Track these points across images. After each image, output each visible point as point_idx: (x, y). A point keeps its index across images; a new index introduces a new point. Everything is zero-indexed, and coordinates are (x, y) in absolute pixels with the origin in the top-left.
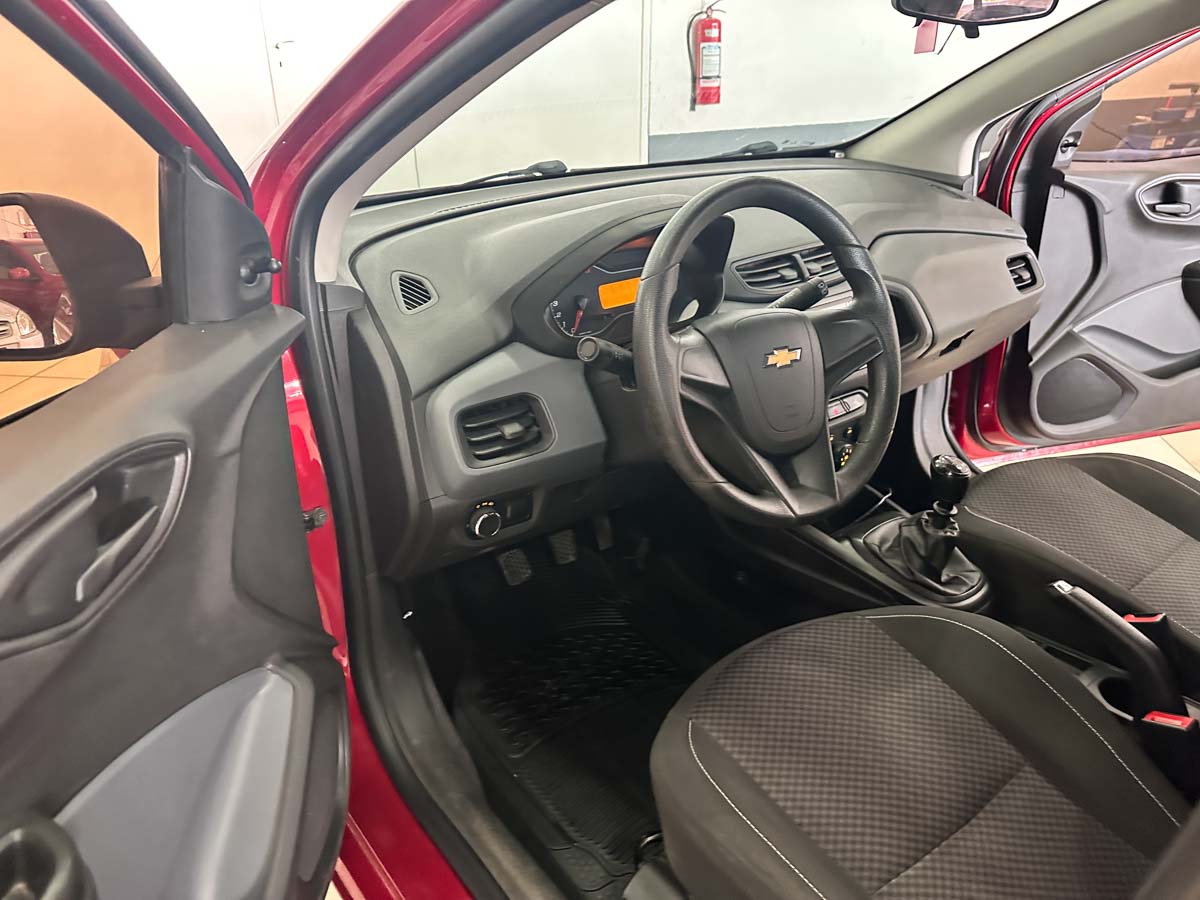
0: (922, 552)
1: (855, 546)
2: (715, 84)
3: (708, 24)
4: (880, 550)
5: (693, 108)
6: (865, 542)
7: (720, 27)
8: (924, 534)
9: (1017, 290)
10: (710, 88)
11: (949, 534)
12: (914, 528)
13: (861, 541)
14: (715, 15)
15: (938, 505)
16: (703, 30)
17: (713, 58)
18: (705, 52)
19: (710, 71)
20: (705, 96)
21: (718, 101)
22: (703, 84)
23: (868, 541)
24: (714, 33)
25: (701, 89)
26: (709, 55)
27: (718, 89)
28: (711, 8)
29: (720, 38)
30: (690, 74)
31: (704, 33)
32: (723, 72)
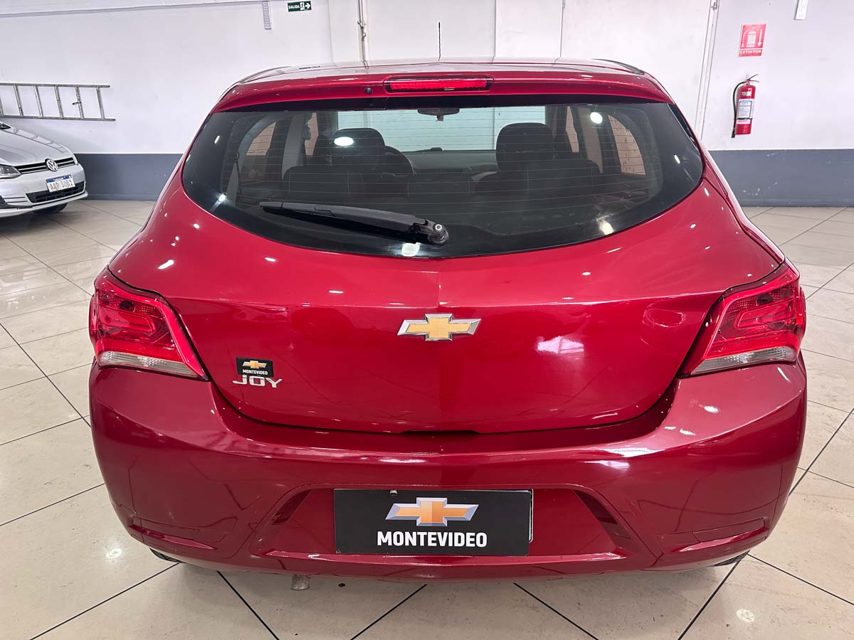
2: (748, 122)
5: (733, 136)
10: (743, 125)
14: (751, 84)
16: (745, 91)
17: (746, 108)
18: (741, 104)
19: (743, 115)
20: (741, 129)
21: (749, 133)
22: (738, 122)
24: (749, 94)
25: (739, 125)
26: (745, 106)
27: (750, 126)
28: (749, 80)
29: (753, 96)
30: (733, 117)
31: (744, 93)
32: (754, 116)
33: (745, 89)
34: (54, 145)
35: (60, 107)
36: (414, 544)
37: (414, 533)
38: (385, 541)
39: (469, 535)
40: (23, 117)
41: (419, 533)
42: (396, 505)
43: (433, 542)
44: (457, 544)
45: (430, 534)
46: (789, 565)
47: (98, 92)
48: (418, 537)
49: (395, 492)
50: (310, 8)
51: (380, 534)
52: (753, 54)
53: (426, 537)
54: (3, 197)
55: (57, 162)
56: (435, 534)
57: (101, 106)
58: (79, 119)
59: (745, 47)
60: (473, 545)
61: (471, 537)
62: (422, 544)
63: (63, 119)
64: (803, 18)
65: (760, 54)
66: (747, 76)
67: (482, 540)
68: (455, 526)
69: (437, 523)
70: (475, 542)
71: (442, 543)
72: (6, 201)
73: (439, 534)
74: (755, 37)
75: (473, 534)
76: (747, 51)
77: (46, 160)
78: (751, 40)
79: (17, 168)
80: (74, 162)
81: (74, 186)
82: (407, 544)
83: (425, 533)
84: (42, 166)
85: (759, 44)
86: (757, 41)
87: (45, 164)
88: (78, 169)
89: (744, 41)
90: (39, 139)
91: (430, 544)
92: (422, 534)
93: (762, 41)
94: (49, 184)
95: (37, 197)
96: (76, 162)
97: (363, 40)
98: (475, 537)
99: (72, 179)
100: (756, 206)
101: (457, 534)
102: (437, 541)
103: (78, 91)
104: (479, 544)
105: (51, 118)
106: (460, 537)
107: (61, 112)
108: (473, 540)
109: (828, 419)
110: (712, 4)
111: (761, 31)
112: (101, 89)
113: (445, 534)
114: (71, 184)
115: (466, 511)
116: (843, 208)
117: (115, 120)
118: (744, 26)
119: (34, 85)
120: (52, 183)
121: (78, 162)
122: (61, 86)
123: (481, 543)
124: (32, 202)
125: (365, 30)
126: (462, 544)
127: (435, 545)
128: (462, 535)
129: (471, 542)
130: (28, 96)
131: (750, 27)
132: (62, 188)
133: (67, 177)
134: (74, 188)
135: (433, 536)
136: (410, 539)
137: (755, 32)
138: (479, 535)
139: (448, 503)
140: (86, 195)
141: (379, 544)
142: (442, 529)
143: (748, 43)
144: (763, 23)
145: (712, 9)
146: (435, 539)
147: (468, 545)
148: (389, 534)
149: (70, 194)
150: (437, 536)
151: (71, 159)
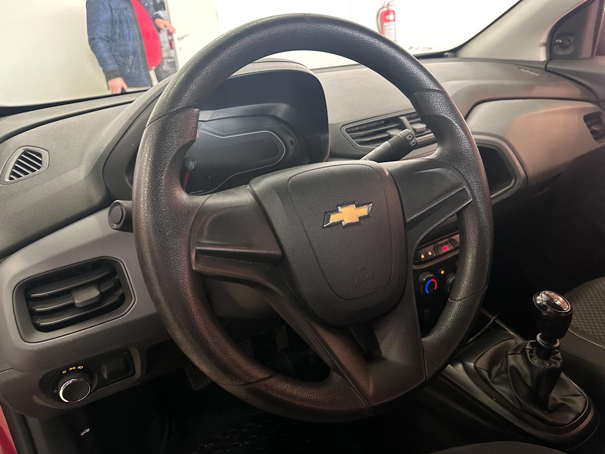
0: (529, 382)
1: (466, 369)
3: (387, 13)
4: (490, 375)
6: (475, 367)
7: (394, 14)
8: (530, 365)
9: (593, 140)
11: (553, 365)
12: (519, 357)
13: (472, 365)
15: (541, 337)
23: (478, 365)
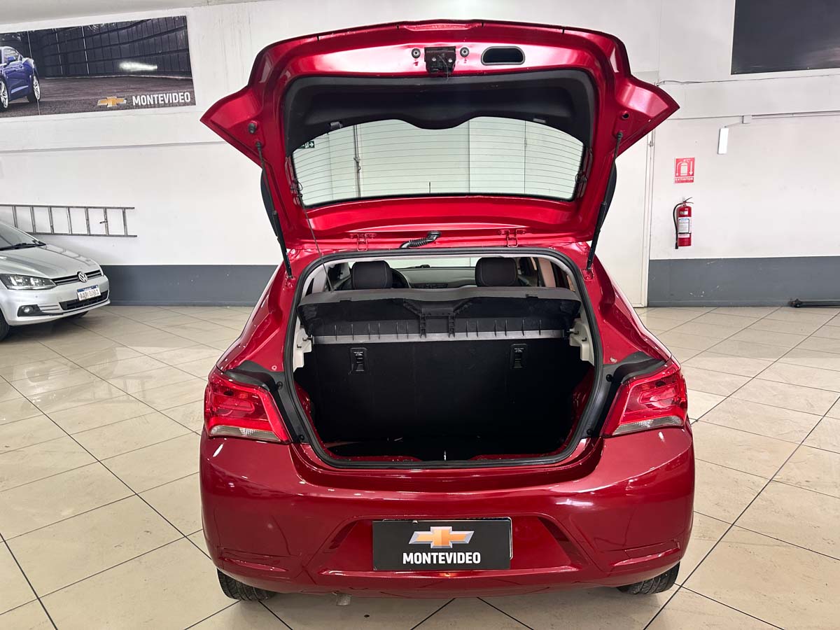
2: (688, 236)
5: (677, 248)
10: (684, 238)
14: (687, 205)
16: (682, 211)
17: (685, 224)
18: (680, 221)
19: (683, 230)
20: (683, 242)
21: (689, 245)
22: (679, 236)
24: (686, 213)
25: (680, 239)
26: (684, 222)
27: (690, 239)
28: (685, 202)
29: (690, 215)
30: (675, 232)
31: (682, 213)
32: (692, 231)
33: (682, 209)
34: (81, 258)
35: (88, 226)
36: (429, 562)
37: (429, 554)
38: (408, 561)
39: (468, 554)
40: (53, 234)
41: (432, 554)
42: (416, 533)
43: (442, 560)
44: (459, 562)
45: (441, 554)
46: (715, 593)
47: (124, 213)
48: (432, 557)
49: (416, 522)
50: (314, 147)
51: (405, 555)
52: (687, 181)
53: (437, 557)
54: (39, 306)
55: (87, 274)
56: (443, 554)
57: (125, 225)
58: (105, 236)
59: (679, 176)
60: (471, 562)
61: (470, 556)
62: (435, 562)
63: (90, 235)
64: (724, 153)
65: (692, 181)
66: (683, 198)
67: (476, 558)
68: (458, 548)
69: (446, 546)
70: (472, 560)
71: (449, 562)
72: (41, 309)
73: (447, 554)
74: (686, 167)
75: (471, 554)
76: (681, 178)
77: (78, 273)
78: (684, 170)
79: (53, 280)
80: (100, 274)
81: (100, 294)
82: (424, 562)
83: (437, 554)
84: (75, 278)
85: (691, 173)
86: (689, 171)
87: (77, 276)
88: (104, 279)
89: (678, 170)
90: (67, 253)
91: (440, 562)
92: (435, 554)
93: (693, 171)
94: (79, 294)
95: (68, 305)
96: (102, 274)
97: (358, 172)
98: (472, 556)
99: (98, 289)
100: (703, 306)
101: (459, 554)
102: (446, 560)
103: (105, 212)
104: (475, 562)
105: (79, 235)
106: (461, 556)
107: (89, 230)
108: (471, 558)
109: (752, 484)
110: (649, 142)
111: (692, 162)
112: (126, 210)
113: (451, 554)
114: (97, 293)
115: (465, 536)
116: (777, 308)
117: (136, 236)
118: (677, 160)
119: (66, 207)
120: (82, 293)
121: (104, 274)
122: (91, 207)
123: (477, 560)
124: (64, 309)
125: (360, 165)
126: (463, 562)
127: (444, 562)
128: (463, 554)
129: (470, 560)
130: (60, 216)
131: (682, 160)
132: (90, 297)
133: (95, 287)
134: (99, 297)
135: (442, 556)
136: (426, 558)
137: (686, 164)
138: (475, 554)
139: (453, 530)
140: (108, 302)
141: (404, 562)
142: (449, 550)
143: (681, 172)
144: (692, 157)
145: (649, 146)
146: (444, 558)
147: (468, 562)
148: (411, 554)
149: (96, 302)
150: (445, 556)
151: (99, 271)
